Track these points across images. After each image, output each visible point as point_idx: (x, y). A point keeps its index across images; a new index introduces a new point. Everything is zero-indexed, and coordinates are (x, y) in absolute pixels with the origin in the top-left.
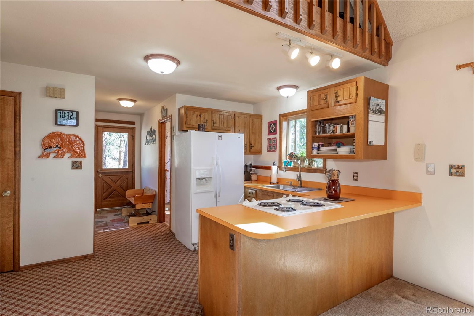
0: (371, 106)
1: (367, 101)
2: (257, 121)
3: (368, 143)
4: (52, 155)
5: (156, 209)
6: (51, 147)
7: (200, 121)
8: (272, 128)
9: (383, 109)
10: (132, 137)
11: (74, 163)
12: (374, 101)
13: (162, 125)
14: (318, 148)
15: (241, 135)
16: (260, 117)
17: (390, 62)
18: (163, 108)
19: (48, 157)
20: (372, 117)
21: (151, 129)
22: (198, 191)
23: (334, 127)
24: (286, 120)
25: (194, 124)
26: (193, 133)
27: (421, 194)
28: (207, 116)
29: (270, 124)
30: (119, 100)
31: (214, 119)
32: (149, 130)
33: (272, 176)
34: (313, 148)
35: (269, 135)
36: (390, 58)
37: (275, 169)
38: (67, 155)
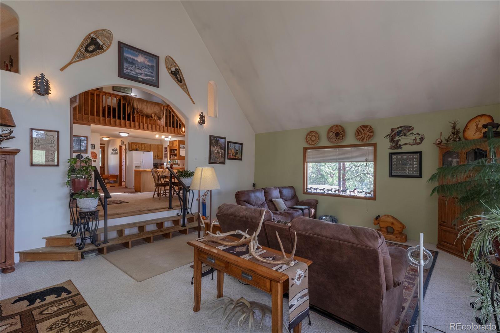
0: (181, 147)
1: (179, 145)
2: (160, 147)
3: (180, 156)
5: (118, 181)
7: (137, 147)
8: (166, 150)
10: (103, 151)
13: (121, 148)
15: (152, 152)
16: (162, 145)
18: (122, 141)
21: (115, 148)
25: (134, 148)
26: (134, 152)
28: (140, 146)
29: (165, 148)
31: (142, 146)
32: (114, 148)
35: (164, 152)
37: (165, 164)
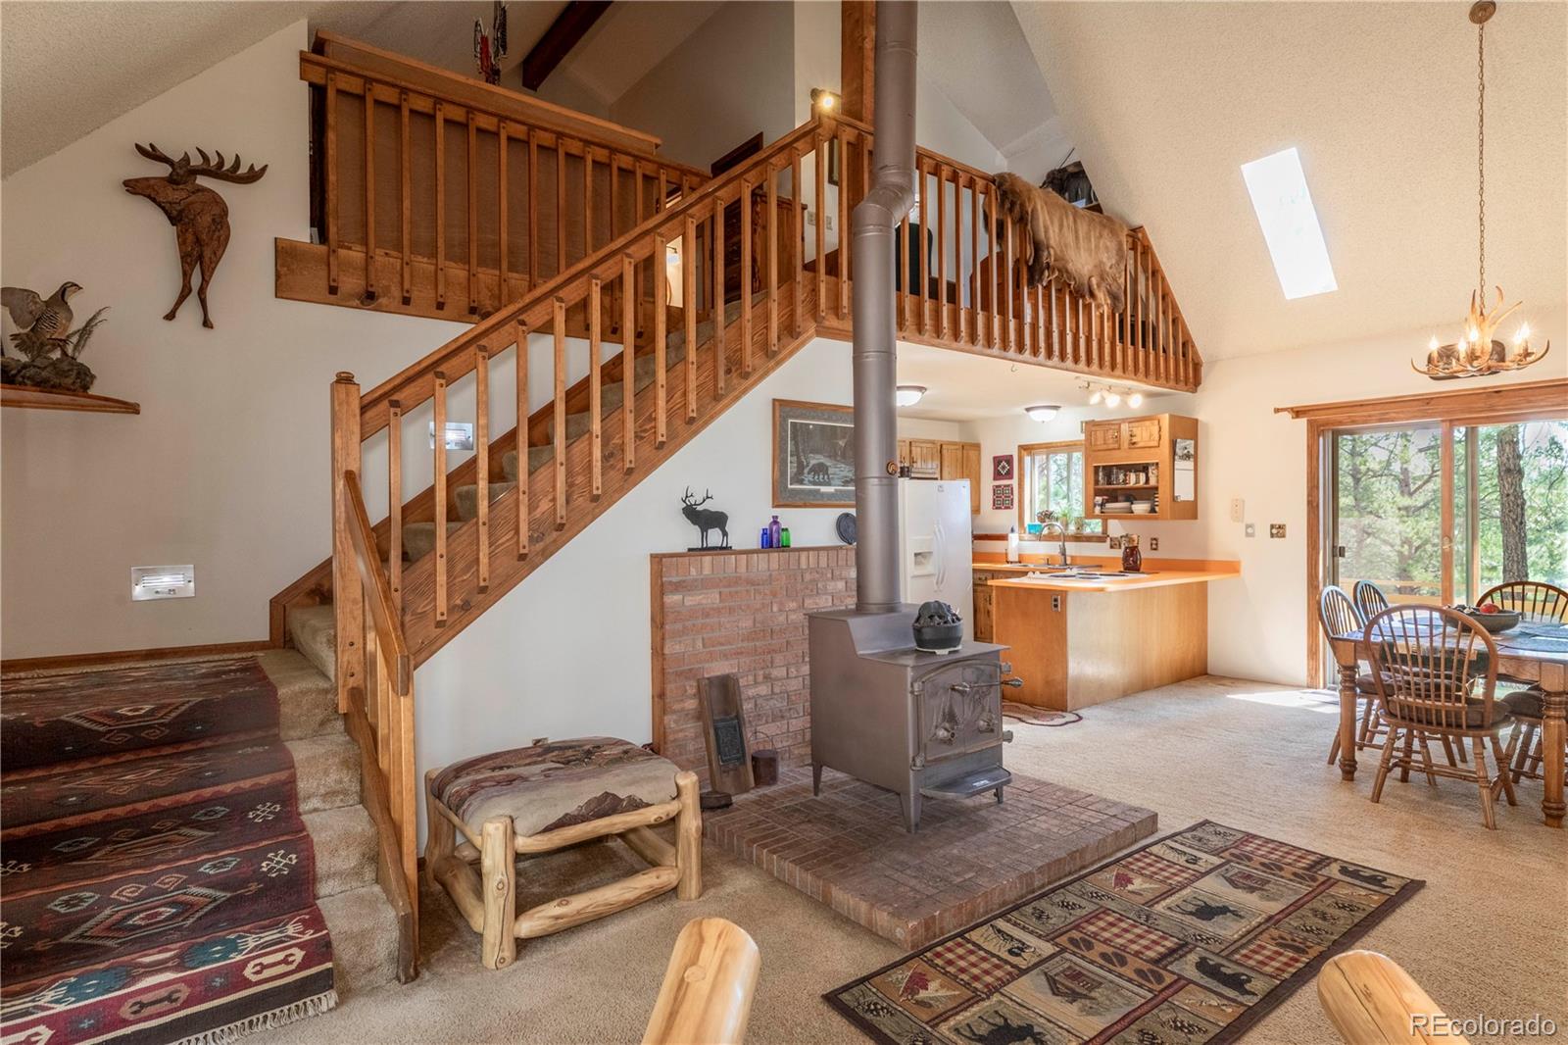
0: (1177, 450)
1: (1173, 444)
2: (972, 454)
3: (1174, 499)
8: (1004, 468)
9: (1192, 452)
12: (1180, 444)
14: (1102, 505)
15: (967, 484)
16: (977, 447)
17: (1200, 388)
20: (1179, 464)
22: (916, 573)
23: (1125, 475)
24: (1030, 454)
27: (1239, 563)
29: (997, 461)
33: (1009, 551)
34: (1095, 505)
35: (995, 479)
36: (1199, 384)
37: (1014, 538)
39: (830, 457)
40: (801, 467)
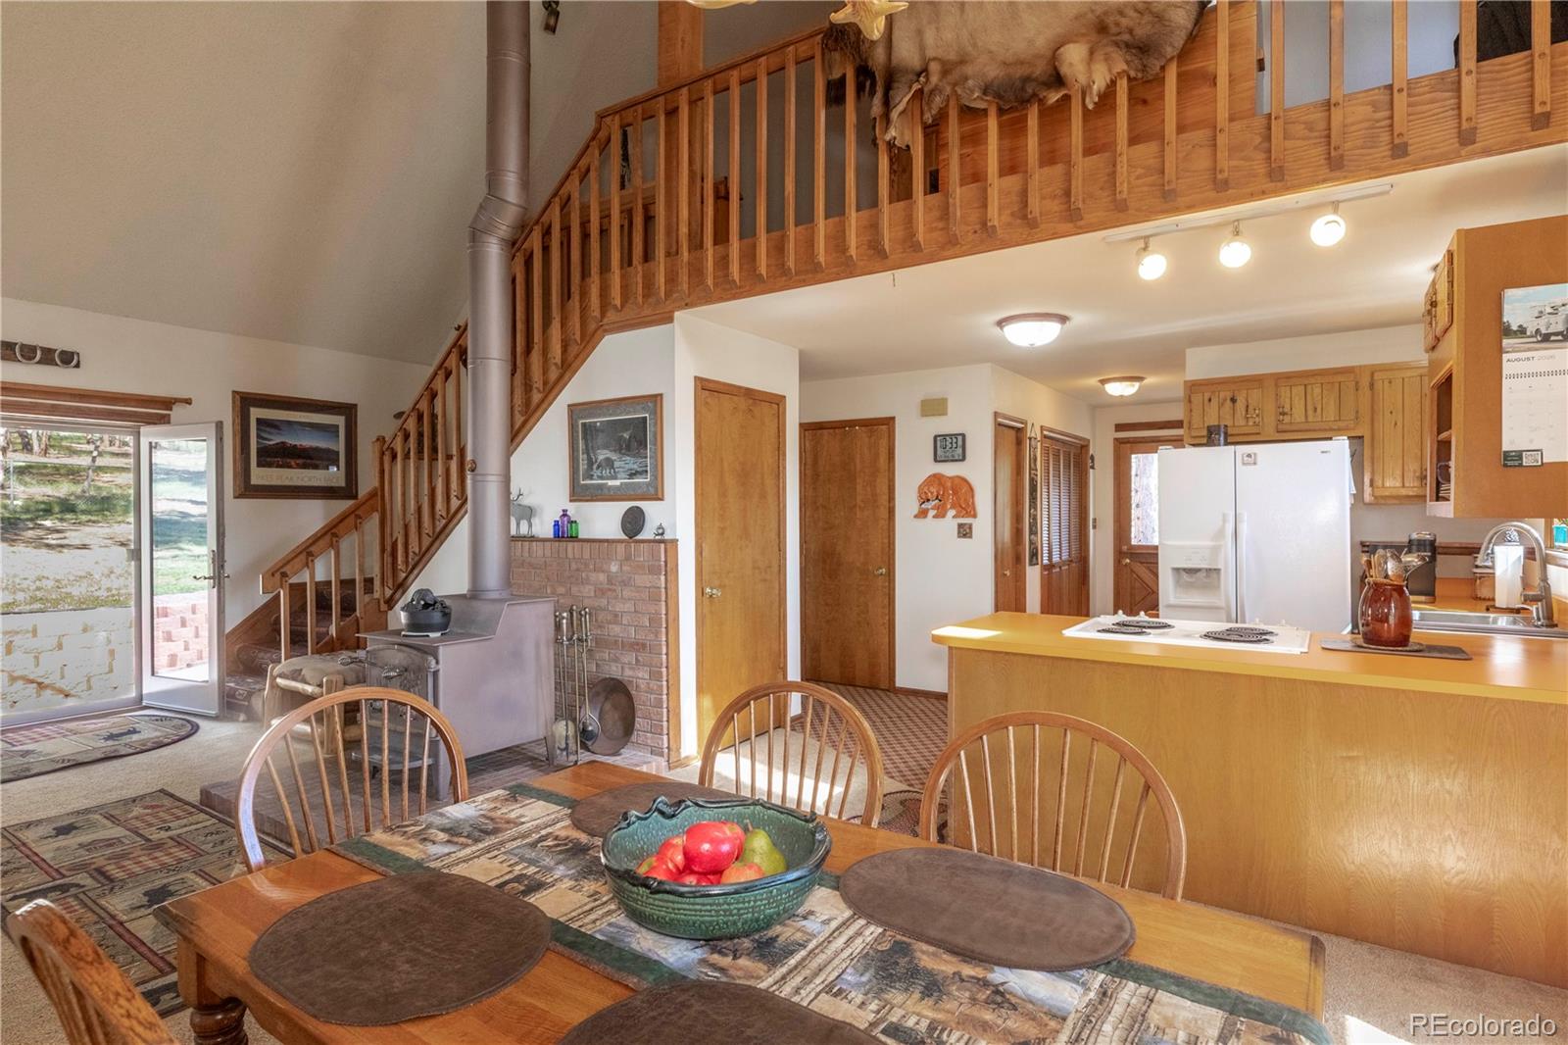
4: (932, 513)
6: (928, 500)
7: (1234, 414)
11: (960, 526)
19: (926, 517)
28: (1259, 397)
30: (1103, 382)
31: (1283, 400)
38: (951, 513)
39: (615, 451)
40: (590, 463)
